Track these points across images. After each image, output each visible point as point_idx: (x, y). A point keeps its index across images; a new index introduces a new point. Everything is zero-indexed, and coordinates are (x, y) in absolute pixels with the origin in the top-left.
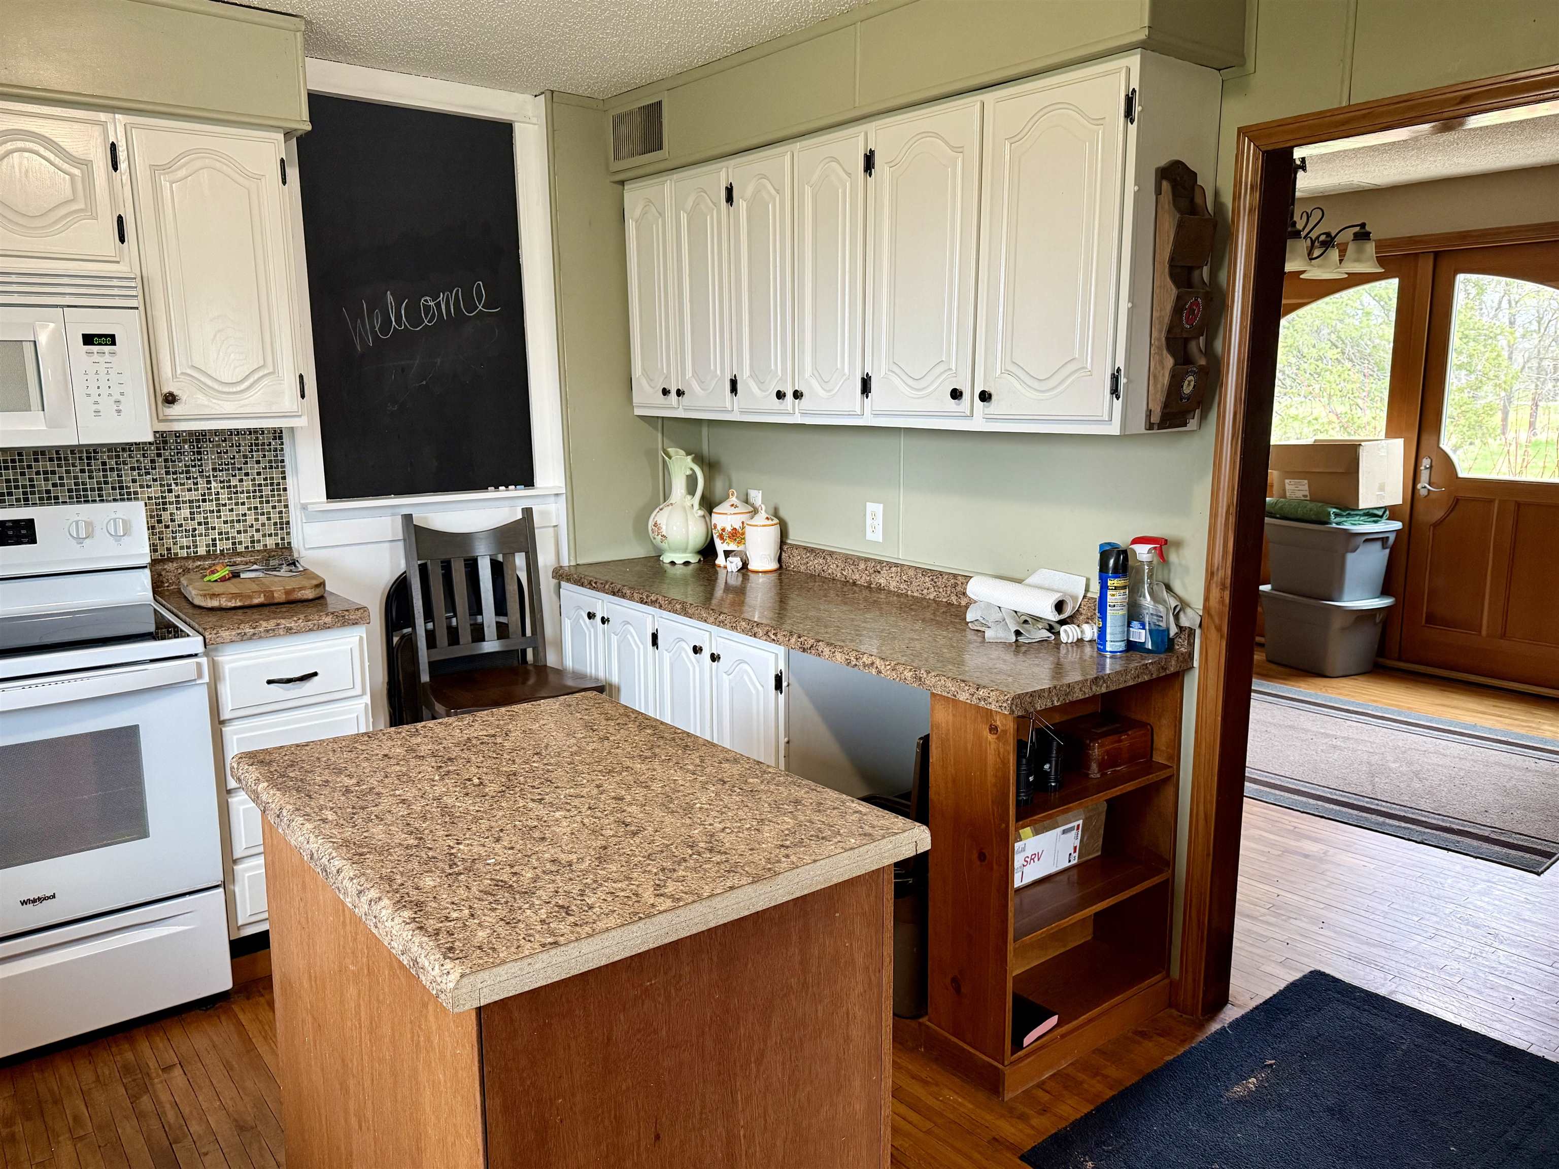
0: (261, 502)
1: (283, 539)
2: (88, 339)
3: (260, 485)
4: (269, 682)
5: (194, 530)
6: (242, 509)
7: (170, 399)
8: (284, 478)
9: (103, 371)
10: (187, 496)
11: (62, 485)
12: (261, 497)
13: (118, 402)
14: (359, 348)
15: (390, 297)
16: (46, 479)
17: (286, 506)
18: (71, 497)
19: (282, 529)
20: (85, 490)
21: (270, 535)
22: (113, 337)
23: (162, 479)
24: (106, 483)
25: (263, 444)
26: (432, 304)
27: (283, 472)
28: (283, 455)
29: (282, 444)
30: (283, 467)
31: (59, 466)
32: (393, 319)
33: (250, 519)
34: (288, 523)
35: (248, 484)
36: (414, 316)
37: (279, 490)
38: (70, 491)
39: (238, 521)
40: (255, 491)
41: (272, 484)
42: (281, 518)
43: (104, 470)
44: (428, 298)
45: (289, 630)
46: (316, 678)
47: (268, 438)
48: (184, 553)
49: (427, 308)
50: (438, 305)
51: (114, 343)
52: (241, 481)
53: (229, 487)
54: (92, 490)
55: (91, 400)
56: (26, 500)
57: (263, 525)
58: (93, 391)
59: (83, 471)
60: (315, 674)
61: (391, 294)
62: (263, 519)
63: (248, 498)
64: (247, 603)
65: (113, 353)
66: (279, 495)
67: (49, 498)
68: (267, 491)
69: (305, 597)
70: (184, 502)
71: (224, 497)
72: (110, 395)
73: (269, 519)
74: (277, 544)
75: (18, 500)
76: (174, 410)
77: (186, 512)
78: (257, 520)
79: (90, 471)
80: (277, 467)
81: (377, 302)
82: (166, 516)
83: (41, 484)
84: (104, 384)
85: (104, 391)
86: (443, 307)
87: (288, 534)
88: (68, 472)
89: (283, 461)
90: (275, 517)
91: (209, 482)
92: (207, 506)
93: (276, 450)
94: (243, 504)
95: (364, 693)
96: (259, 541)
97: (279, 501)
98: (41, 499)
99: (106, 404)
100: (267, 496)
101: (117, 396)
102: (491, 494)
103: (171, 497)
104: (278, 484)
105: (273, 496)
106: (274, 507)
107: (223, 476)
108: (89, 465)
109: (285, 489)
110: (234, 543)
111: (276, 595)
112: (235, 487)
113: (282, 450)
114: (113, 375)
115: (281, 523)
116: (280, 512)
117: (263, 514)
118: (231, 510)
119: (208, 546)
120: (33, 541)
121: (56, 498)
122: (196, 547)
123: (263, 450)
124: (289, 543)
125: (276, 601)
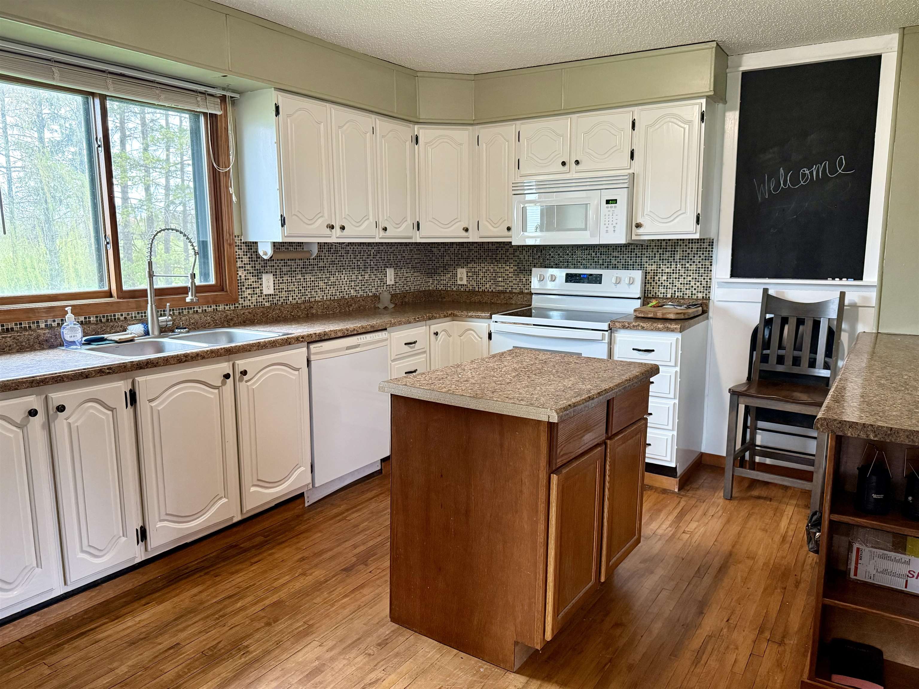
0: (699, 276)
1: (706, 295)
2: (608, 202)
3: (699, 268)
4: (634, 349)
5: (667, 286)
6: (689, 278)
7: (638, 226)
8: (711, 265)
9: (611, 214)
10: (667, 270)
11: (620, 262)
12: (699, 273)
13: (614, 227)
14: (760, 199)
15: (782, 170)
16: (615, 260)
17: (710, 279)
18: (623, 267)
19: (706, 290)
20: (628, 265)
21: (700, 292)
22: (616, 200)
23: (657, 262)
24: (636, 262)
25: (703, 248)
26: (807, 172)
27: (711, 262)
28: (712, 254)
29: (712, 248)
30: (711, 260)
31: (621, 254)
32: (782, 183)
33: (692, 283)
34: (710, 287)
35: (694, 267)
36: (795, 180)
37: (708, 271)
38: (623, 265)
39: (687, 284)
40: (696, 270)
41: (705, 268)
42: (707, 284)
43: (636, 257)
44: (805, 169)
45: (643, 328)
46: (653, 352)
47: (706, 245)
48: (661, 296)
49: (804, 175)
50: (811, 173)
51: (616, 203)
52: (691, 265)
53: (685, 267)
54: (631, 265)
55: (606, 226)
56: (608, 267)
57: (698, 287)
58: (607, 223)
59: (628, 257)
60: (653, 351)
61: (783, 169)
62: (698, 284)
63: (693, 273)
64: (646, 316)
65: (615, 207)
66: (708, 273)
67: (615, 267)
68: (702, 271)
69: (670, 317)
70: (665, 273)
71: (682, 271)
72: (612, 224)
73: (701, 284)
74: (703, 297)
75: (605, 267)
76: (641, 231)
77: (665, 278)
78: (695, 284)
79: (631, 257)
80: (708, 259)
81: (774, 174)
82: (657, 278)
83: (614, 262)
84: (611, 220)
85: (610, 223)
86: (814, 173)
87: (709, 292)
88: (623, 257)
89: (712, 257)
90: (704, 283)
91: (676, 265)
92: (674, 276)
93: (709, 251)
94: (690, 276)
95: (676, 365)
96: (695, 294)
97: (707, 276)
98: (613, 267)
99: (611, 229)
100: (702, 273)
101: (614, 225)
102: (829, 281)
103: (660, 270)
104: (708, 268)
105: (705, 273)
106: (704, 279)
107: (684, 262)
108: (631, 254)
109: (711, 271)
110: (683, 294)
111: (658, 314)
112: (688, 267)
113: (712, 251)
114: (614, 216)
115: (707, 287)
116: (707, 282)
117: (698, 281)
118: (684, 278)
119: (672, 293)
120: (600, 283)
121: (618, 267)
122: (667, 293)
123: (703, 251)
124: (709, 297)
125: (658, 317)
